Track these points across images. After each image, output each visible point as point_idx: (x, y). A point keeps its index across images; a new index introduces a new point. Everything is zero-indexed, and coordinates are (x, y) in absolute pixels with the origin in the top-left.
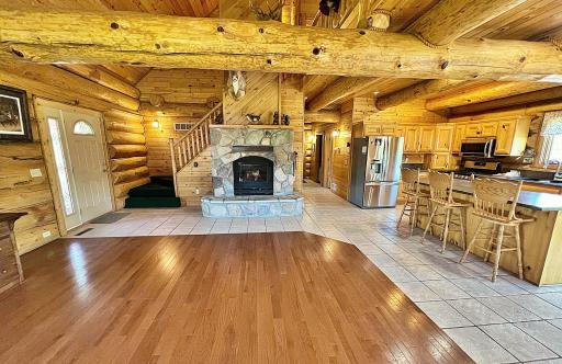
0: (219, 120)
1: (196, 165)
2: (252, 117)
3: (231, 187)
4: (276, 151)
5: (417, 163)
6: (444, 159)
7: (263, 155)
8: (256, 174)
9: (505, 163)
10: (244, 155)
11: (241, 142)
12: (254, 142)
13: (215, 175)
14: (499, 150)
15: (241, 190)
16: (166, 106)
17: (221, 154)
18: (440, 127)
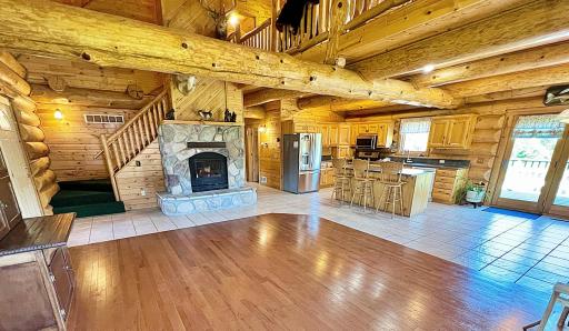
0: (170, 116)
1: (138, 164)
2: (205, 113)
3: (189, 184)
4: (229, 147)
5: (329, 155)
6: (345, 152)
7: (217, 150)
8: (208, 170)
9: (382, 152)
10: (199, 151)
11: (195, 139)
12: (207, 138)
13: (171, 172)
14: (379, 144)
15: (199, 186)
16: (70, 91)
17: (177, 150)
18: (342, 125)
